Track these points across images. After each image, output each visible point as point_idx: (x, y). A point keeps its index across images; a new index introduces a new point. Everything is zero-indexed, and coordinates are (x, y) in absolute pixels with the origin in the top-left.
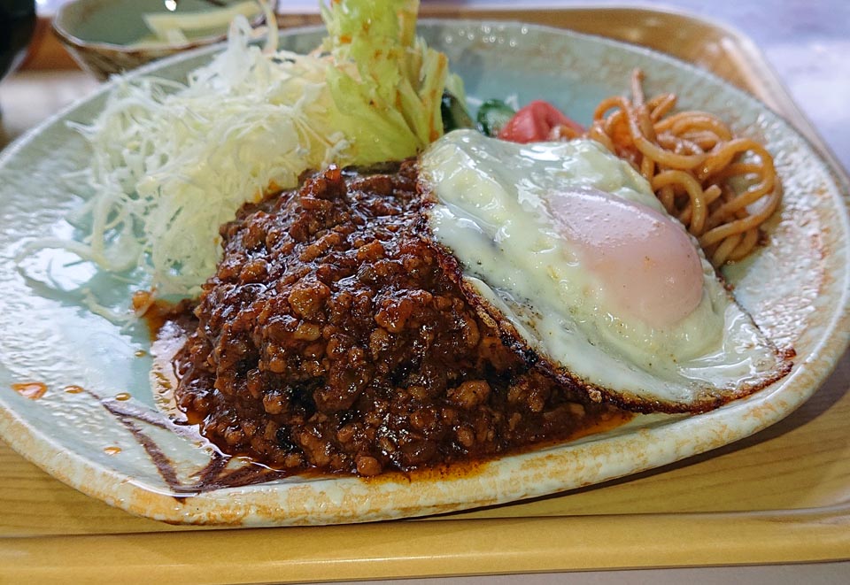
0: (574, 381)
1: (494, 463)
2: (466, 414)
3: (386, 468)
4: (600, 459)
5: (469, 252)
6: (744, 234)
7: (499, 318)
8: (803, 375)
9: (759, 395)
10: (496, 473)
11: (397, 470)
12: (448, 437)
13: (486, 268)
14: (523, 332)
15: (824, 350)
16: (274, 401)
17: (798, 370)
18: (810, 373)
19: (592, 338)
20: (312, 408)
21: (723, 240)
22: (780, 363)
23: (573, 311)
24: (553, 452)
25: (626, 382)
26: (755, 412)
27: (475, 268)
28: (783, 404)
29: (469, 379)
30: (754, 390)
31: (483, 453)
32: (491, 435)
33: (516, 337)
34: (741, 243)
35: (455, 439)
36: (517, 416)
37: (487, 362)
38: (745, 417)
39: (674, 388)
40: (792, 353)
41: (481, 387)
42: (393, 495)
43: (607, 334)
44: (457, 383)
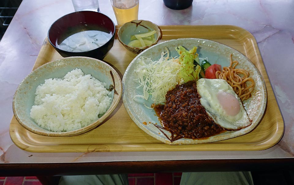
0: (221, 127)
1: (210, 137)
2: (206, 131)
3: (196, 138)
4: (224, 137)
5: (206, 107)
6: (247, 96)
7: (211, 119)
8: (253, 125)
9: (246, 128)
10: (210, 139)
11: (197, 138)
12: (204, 134)
13: (209, 109)
14: (214, 120)
15: (256, 121)
16: (180, 128)
17: (252, 124)
18: (254, 125)
19: (224, 120)
20: (185, 129)
21: (243, 97)
22: (250, 123)
23: (221, 115)
24: (218, 136)
25: (228, 126)
26: (245, 131)
27: (207, 109)
28: (249, 130)
29: (206, 126)
30: (246, 127)
31: (209, 136)
32: (209, 133)
33: (214, 121)
34: (247, 97)
35: (205, 134)
36: (213, 130)
37: (209, 123)
38: (244, 132)
39: (235, 127)
40: (252, 121)
41: (208, 127)
42: (197, 141)
43: (226, 119)
44: (205, 126)
